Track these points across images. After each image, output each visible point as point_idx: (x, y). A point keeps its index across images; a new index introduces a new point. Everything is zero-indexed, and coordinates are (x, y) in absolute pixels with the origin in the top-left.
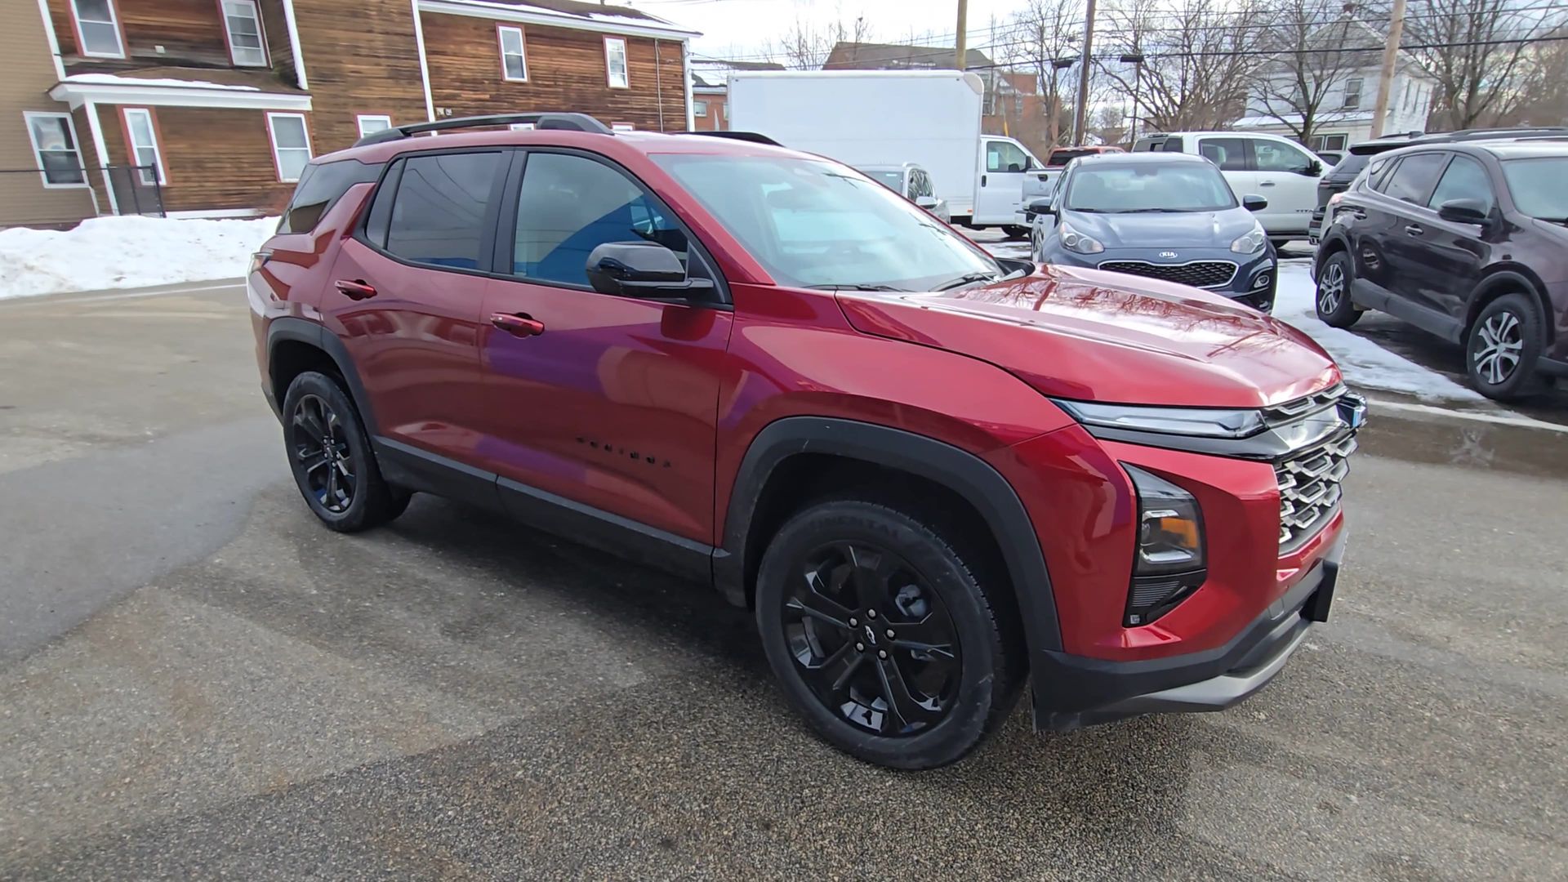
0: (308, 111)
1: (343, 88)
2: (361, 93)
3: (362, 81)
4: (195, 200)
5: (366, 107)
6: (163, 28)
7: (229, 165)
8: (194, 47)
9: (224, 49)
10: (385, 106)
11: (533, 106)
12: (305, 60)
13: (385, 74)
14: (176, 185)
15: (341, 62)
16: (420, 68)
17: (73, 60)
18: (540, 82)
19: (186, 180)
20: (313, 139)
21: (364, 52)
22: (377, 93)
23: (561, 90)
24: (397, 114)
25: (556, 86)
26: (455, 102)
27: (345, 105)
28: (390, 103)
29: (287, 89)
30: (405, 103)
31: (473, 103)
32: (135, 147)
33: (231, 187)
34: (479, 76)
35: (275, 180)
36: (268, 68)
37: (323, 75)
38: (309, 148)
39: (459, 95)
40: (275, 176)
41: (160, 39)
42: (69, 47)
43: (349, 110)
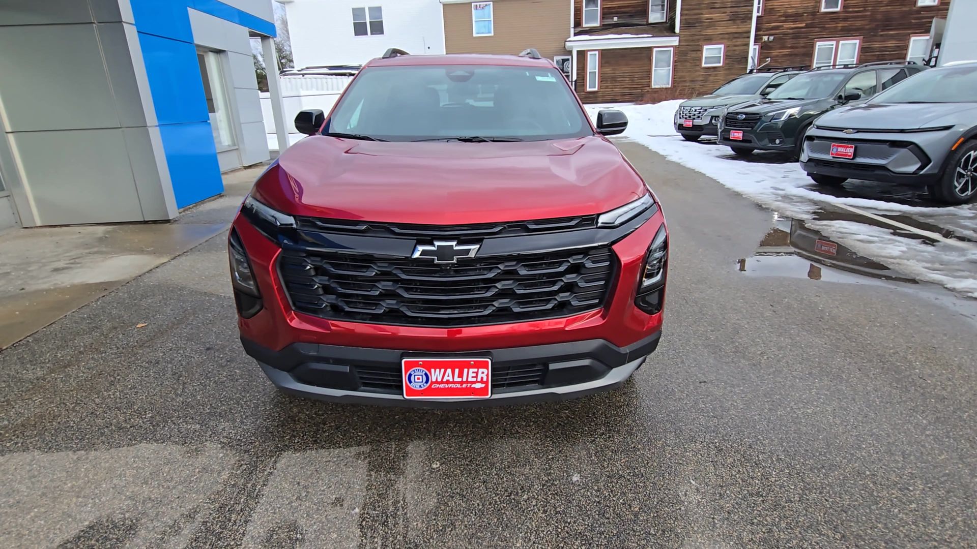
0: (676, 46)
1: (699, 30)
2: (710, 32)
3: (712, 24)
4: (609, 98)
5: (710, 40)
6: (619, 7)
7: (628, 79)
8: (631, 16)
9: (646, 14)
10: (722, 39)
11: (840, 28)
12: (681, 15)
13: (727, 18)
14: (602, 90)
15: (702, 14)
16: (752, 11)
17: (579, 29)
18: (851, 10)
19: (607, 87)
20: (675, 62)
21: (717, 5)
22: (720, 30)
23: (869, 13)
24: (729, 43)
25: (865, 11)
26: (777, 31)
27: (698, 40)
28: (727, 36)
29: (667, 34)
30: (736, 35)
31: (791, 31)
32: (588, 71)
33: (627, 91)
34: (801, 11)
35: (649, 87)
36: (666, 22)
37: (689, 23)
38: (671, 67)
39: (782, 26)
40: (649, 85)
41: (616, 14)
42: (578, 23)
43: (700, 43)
